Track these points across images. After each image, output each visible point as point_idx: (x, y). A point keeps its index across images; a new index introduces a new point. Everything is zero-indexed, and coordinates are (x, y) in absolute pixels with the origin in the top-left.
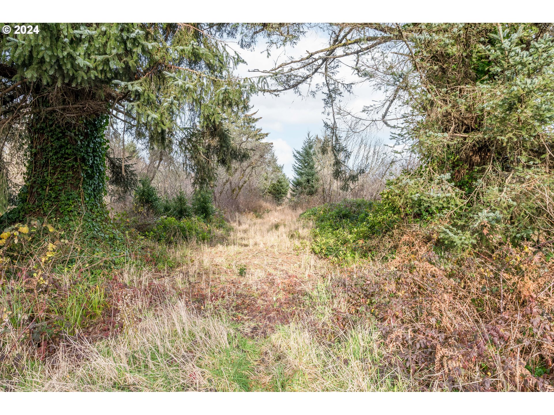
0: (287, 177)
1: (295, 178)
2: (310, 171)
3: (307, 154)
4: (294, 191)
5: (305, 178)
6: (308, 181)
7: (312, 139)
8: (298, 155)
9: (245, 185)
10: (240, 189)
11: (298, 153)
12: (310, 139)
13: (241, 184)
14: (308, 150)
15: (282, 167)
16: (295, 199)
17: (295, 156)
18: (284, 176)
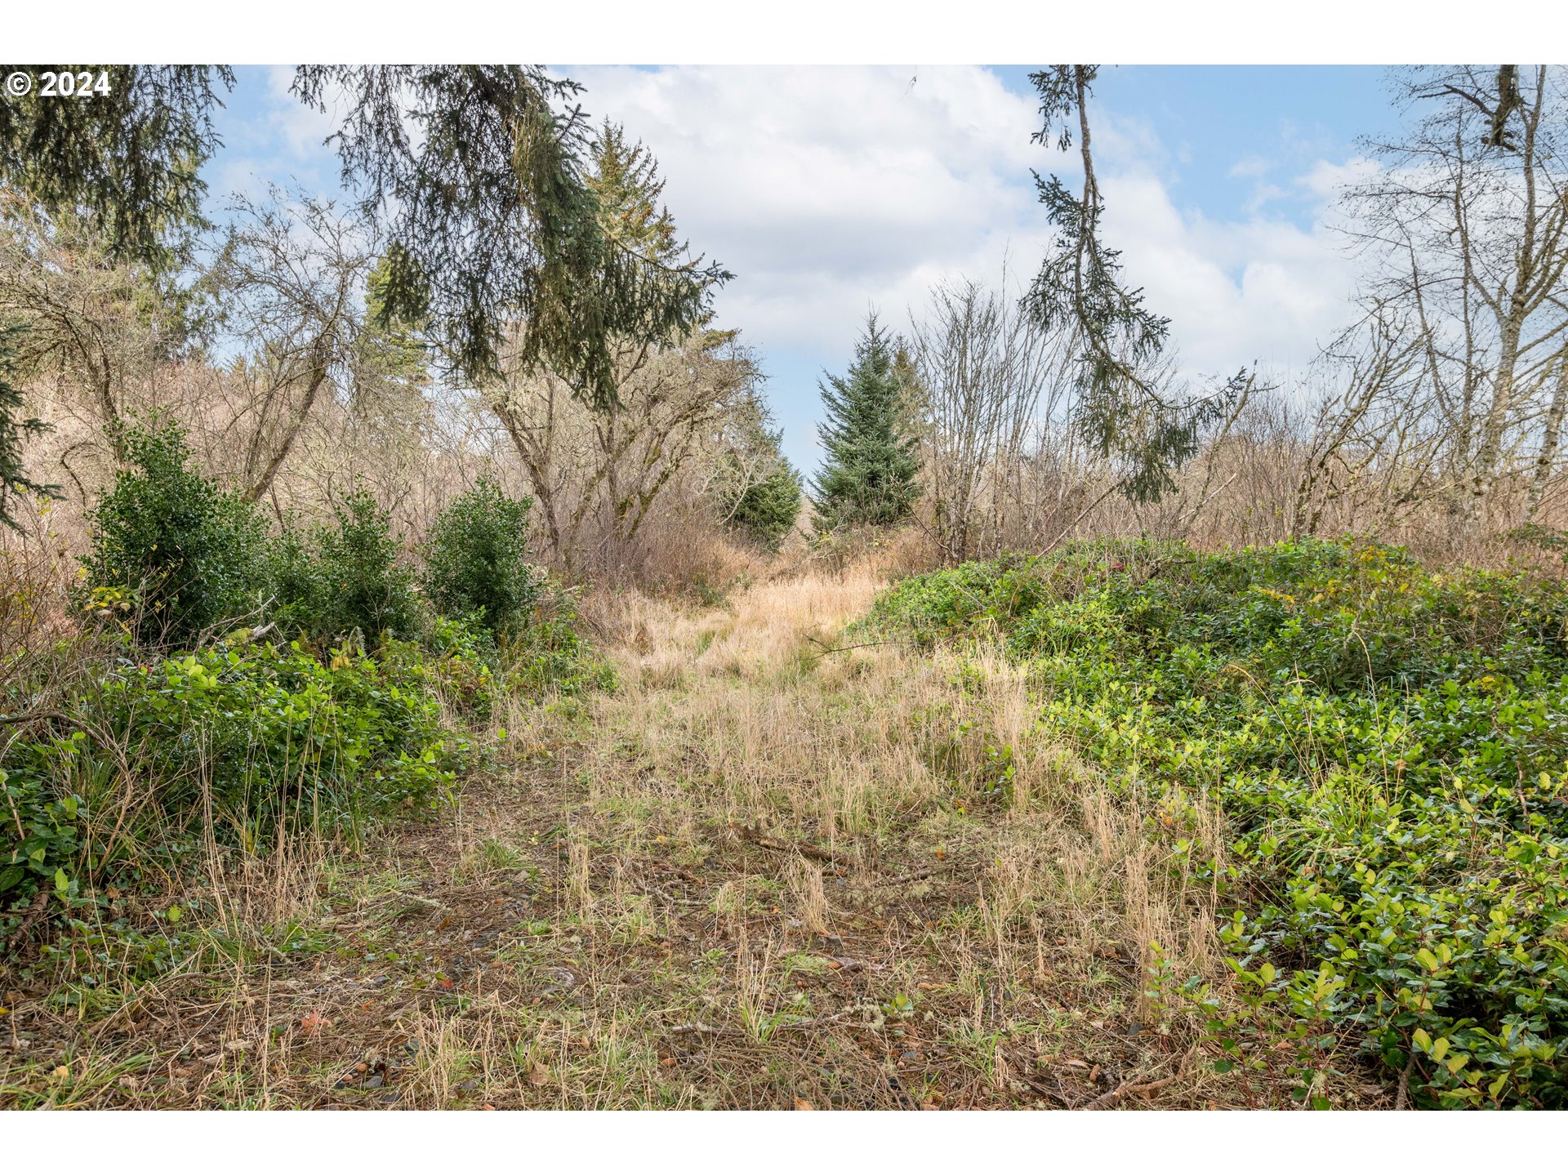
0: (794, 469)
1: (829, 469)
2: (879, 444)
3: (870, 389)
4: (825, 512)
5: (862, 467)
6: (873, 478)
7: (882, 338)
8: (836, 394)
9: (665, 488)
10: (646, 501)
11: (839, 385)
12: (875, 340)
13: (648, 486)
14: (873, 375)
15: (779, 438)
16: (833, 538)
17: (827, 396)
18: (784, 464)
